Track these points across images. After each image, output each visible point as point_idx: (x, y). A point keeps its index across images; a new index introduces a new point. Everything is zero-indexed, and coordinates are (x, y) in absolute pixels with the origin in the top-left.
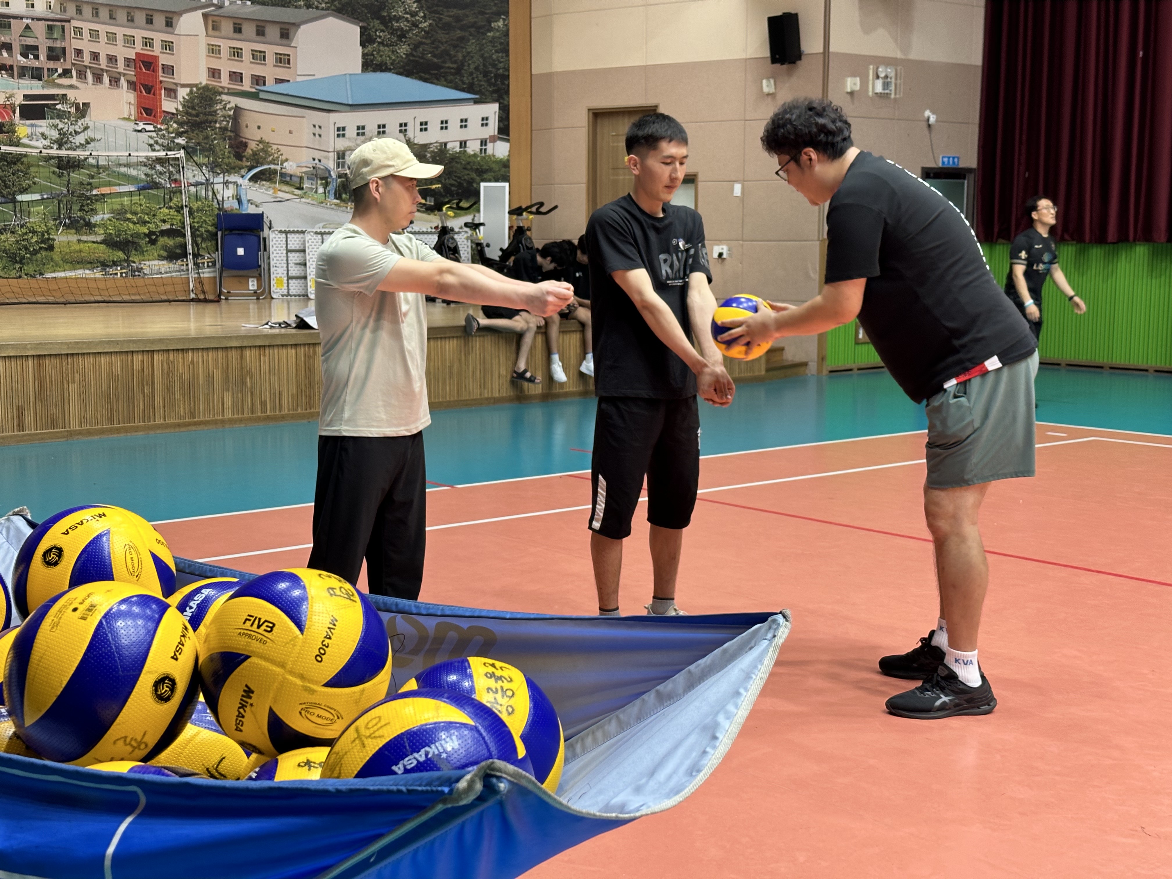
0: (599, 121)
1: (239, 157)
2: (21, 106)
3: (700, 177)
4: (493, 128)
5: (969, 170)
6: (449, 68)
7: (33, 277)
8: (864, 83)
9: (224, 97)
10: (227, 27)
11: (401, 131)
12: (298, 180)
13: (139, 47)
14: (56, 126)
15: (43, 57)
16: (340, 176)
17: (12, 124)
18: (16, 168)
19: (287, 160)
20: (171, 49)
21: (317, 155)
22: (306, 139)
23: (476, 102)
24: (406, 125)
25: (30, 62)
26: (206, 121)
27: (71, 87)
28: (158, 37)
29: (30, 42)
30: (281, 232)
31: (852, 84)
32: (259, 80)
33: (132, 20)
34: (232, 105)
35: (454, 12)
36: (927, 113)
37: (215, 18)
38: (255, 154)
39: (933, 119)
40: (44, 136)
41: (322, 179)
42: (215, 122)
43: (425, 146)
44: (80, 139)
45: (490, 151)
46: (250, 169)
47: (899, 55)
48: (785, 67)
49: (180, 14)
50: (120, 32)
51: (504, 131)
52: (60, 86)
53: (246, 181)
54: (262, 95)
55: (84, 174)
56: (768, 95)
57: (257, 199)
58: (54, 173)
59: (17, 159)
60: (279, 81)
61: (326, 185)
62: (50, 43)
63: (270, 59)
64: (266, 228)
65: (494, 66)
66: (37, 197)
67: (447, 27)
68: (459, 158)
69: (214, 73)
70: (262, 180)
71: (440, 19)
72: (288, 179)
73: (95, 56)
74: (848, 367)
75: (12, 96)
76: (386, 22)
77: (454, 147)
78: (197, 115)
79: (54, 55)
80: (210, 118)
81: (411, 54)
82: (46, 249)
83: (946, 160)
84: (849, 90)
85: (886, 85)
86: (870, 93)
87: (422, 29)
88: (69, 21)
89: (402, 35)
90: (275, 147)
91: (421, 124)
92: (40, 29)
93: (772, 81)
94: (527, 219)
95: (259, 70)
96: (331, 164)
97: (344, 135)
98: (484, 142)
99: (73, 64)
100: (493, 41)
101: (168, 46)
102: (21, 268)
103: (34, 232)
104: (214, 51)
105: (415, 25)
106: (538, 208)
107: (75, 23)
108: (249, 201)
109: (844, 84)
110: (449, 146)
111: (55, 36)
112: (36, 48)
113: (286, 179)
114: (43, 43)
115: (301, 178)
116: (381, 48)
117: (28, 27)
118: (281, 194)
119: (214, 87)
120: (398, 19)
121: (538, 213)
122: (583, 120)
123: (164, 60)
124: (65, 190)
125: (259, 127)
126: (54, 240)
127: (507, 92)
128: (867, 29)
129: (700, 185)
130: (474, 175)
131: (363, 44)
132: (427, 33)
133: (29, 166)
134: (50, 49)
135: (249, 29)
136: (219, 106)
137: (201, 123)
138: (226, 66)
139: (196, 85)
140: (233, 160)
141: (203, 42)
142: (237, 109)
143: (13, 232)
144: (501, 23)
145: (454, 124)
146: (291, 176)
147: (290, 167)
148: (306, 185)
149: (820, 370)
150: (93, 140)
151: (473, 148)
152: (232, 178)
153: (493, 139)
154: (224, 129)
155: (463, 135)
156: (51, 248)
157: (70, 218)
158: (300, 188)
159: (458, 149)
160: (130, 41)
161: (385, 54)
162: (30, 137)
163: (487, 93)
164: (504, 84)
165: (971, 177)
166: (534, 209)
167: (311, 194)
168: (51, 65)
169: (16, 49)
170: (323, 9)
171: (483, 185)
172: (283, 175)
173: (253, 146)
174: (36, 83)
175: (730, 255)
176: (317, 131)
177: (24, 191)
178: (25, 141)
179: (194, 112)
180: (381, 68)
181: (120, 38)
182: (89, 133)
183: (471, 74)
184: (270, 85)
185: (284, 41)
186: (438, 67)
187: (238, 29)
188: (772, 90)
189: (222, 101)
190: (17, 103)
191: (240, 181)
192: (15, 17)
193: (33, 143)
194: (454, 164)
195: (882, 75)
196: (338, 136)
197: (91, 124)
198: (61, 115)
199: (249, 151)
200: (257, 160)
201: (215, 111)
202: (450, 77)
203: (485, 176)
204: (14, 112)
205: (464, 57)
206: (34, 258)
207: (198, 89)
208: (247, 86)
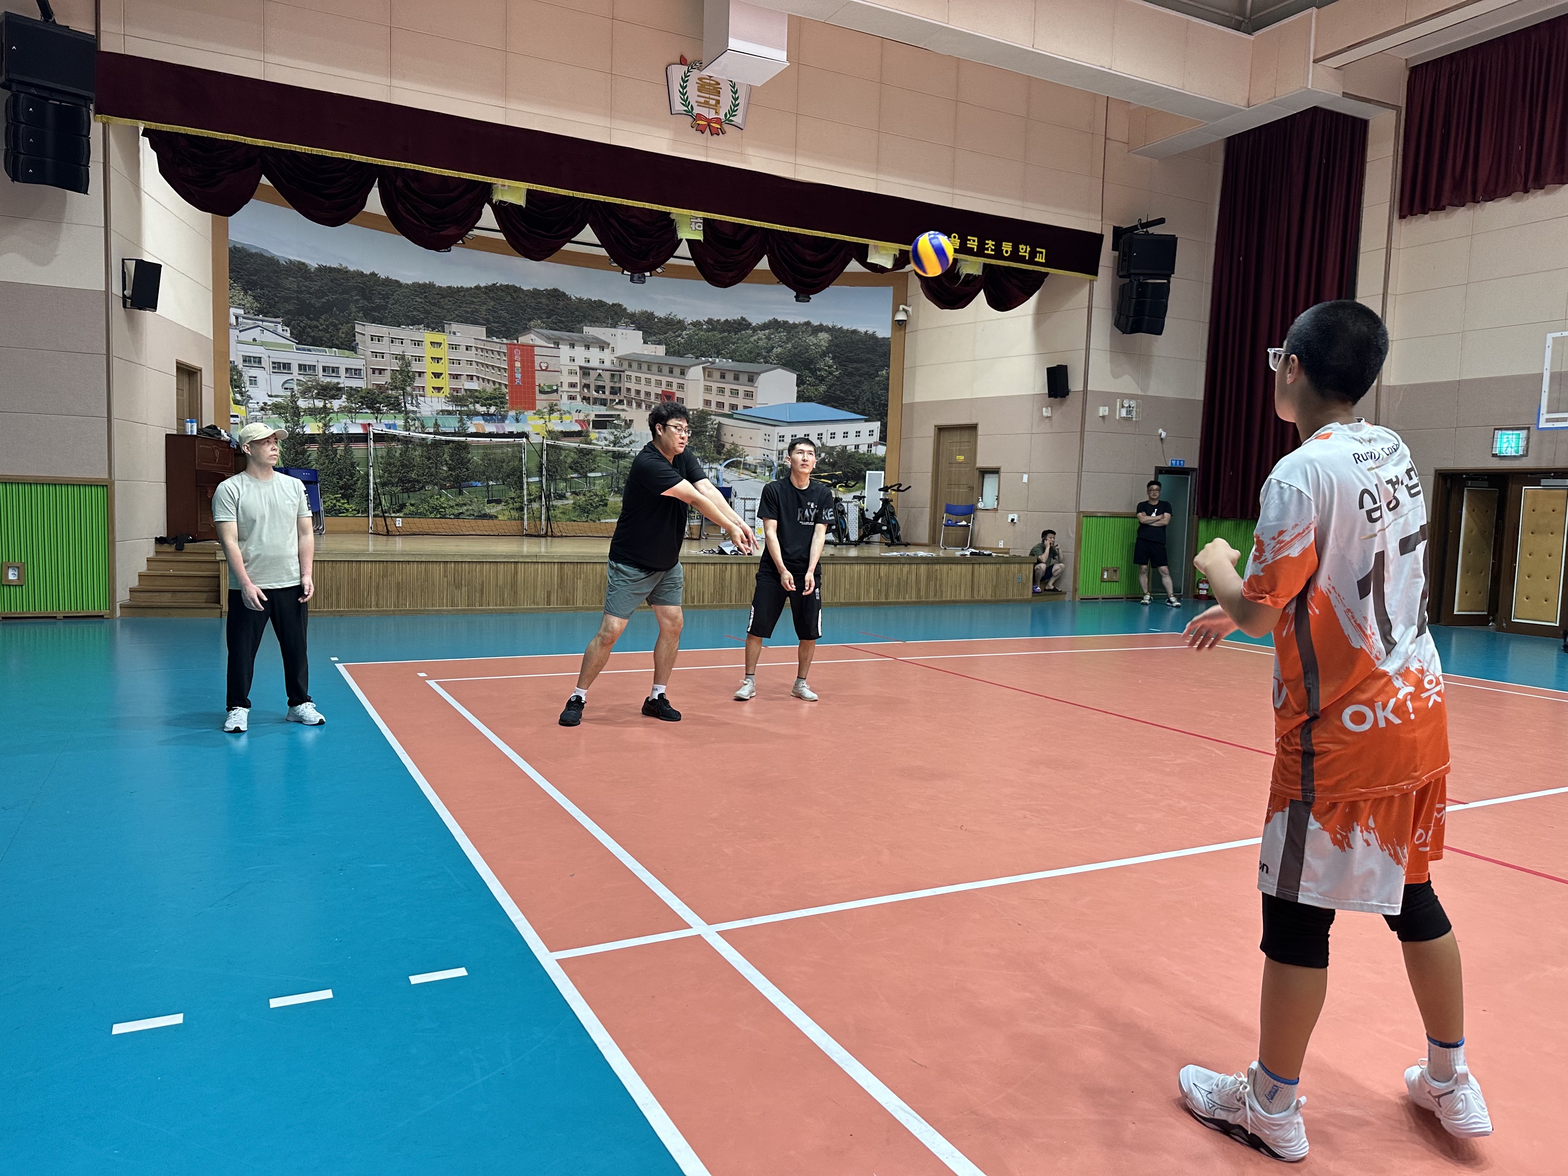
0: (942, 433)
1: (719, 453)
2: (593, 421)
3: (1002, 470)
4: (876, 437)
5: (1193, 470)
6: (851, 400)
7: (594, 521)
8: (1112, 410)
9: (712, 417)
10: (717, 375)
11: (818, 438)
12: (754, 467)
13: (664, 387)
14: (613, 433)
15: (607, 392)
16: (779, 466)
17: (588, 432)
18: (588, 457)
19: (748, 455)
20: (683, 388)
21: (767, 452)
22: (760, 442)
23: (866, 421)
24: (822, 434)
25: (600, 395)
26: (701, 431)
27: (623, 410)
28: (675, 381)
29: (600, 383)
30: (741, 499)
31: (1103, 411)
32: (733, 407)
33: (661, 371)
34: (717, 421)
35: (855, 365)
36: (1160, 431)
37: (710, 370)
38: (729, 451)
39: (1164, 435)
40: (606, 439)
41: (768, 467)
42: (706, 432)
43: (833, 448)
44: (626, 441)
45: (873, 452)
46: (725, 460)
47: (1140, 393)
48: (1058, 399)
49: (689, 367)
50: (654, 378)
51: (883, 439)
52: (617, 410)
53: (723, 467)
54: (735, 416)
55: (627, 462)
56: (1047, 417)
57: (729, 479)
58: (610, 460)
59: (590, 451)
60: (745, 407)
61: (770, 471)
62: (612, 384)
63: (741, 394)
64: (732, 496)
65: (879, 398)
66: (599, 474)
67: (850, 375)
68: (854, 455)
69: (707, 403)
70: (732, 467)
71: (846, 370)
72: (748, 466)
73: (638, 392)
74: (1095, 596)
75: (588, 415)
76: (813, 372)
77: (851, 449)
78: (696, 428)
79: (615, 391)
80: (703, 429)
81: (827, 391)
82: (603, 506)
83: (1174, 462)
84: (1101, 415)
85: (1129, 412)
86: (1117, 418)
87: (835, 376)
88: (624, 372)
89: (822, 380)
90: (741, 447)
91: (831, 434)
92: (607, 376)
93: (1049, 408)
94: (891, 494)
95: (734, 401)
96: (774, 458)
97: (783, 441)
98: (870, 446)
99: (625, 397)
100: (878, 383)
101: (681, 386)
102: (588, 516)
103: (597, 495)
104: (708, 389)
105: (831, 373)
106: (898, 488)
107: (627, 373)
108: (724, 479)
109: (1098, 412)
110: (848, 448)
111: (615, 380)
112: (604, 387)
113: (747, 467)
114: (608, 385)
115: (756, 466)
116: (809, 387)
117: (600, 375)
118: (743, 476)
119: (707, 411)
120: (820, 370)
121: (898, 490)
122: (931, 432)
123: (678, 394)
124: (616, 471)
125: (732, 435)
126: (608, 500)
127: (886, 415)
128: (1116, 375)
129: (1002, 474)
130: (863, 466)
131: (798, 385)
132: (838, 378)
133: (596, 456)
134: (612, 388)
135: (730, 376)
136: (709, 423)
137: (698, 433)
138: (714, 398)
139: (696, 410)
140: (716, 455)
141: (702, 384)
142: (720, 424)
143: (584, 495)
144: (884, 372)
145: (852, 434)
146: (750, 465)
147: (750, 460)
148: (758, 470)
149: (1074, 598)
150: (634, 441)
151: (863, 449)
152: (714, 466)
153: (876, 444)
154: (711, 436)
155: (857, 441)
156: (606, 505)
157: (618, 487)
158: (755, 473)
159: (853, 450)
160: (659, 383)
161: (811, 391)
162: (597, 439)
163: (874, 416)
164: (884, 410)
165: (1194, 474)
166: (895, 488)
167: (761, 476)
168: (612, 397)
169: (592, 387)
170: (775, 364)
171: (868, 472)
172: (744, 464)
173: (728, 446)
174: (603, 407)
175: (1019, 520)
176: (767, 438)
177: (593, 471)
178: (595, 441)
179: (694, 426)
180: (809, 399)
181: (653, 381)
182: (632, 438)
183: (864, 403)
184: (740, 410)
185: (750, 383)
186: (843, 399)
187: (723, 376)
188: (1049, 415)
189: (711, 419)
190: (591, 419)
191: (719, 467)
192: (593, 369)
193: (599, 443)
194: (851, 459)
195: (1126, 405)
196: (780, 441)
197: (633, 432)
198: (616, 427)
199: (725, 449)
200: (730, 455)
201: (706, 426)
202: (850, 406)
203: (870, 467)
204: (589, 425)
205: (860, 393)
206: (596, 510)
207: (698, 412)
208: (726, 410)
